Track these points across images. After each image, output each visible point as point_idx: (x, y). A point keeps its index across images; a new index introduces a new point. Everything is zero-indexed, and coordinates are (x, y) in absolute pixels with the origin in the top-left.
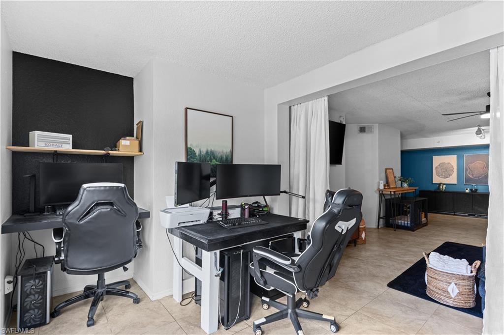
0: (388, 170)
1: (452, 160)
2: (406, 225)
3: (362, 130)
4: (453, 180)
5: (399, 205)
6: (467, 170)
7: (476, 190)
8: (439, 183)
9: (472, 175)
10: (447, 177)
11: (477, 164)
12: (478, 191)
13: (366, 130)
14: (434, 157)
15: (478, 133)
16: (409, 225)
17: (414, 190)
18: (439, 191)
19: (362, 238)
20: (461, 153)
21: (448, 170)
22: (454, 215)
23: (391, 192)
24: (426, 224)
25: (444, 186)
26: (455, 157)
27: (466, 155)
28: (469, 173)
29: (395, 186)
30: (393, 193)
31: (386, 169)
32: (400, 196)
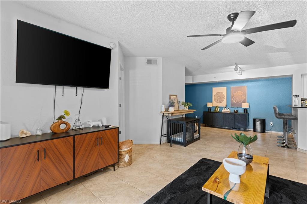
0: (171, 96)
1: (223, 90)
2: (180, 141)
3: (149, 62)
4: (223, 104)
5: (176, 124)
6: (232, 97)
7: (237, 111)
8: (216, 106)
9: (235, 101)
10: (221, 102)
11: (238, 93)
12: (238, 112)
13: (152, 62)
14: (213, 88)
15: (236, 69)
16: (182, 141)
17: (193, 112)
18: (215, 112)
19: (125, 161)
20: (229, 85)
21: (221, 97)
22: (224, 128)
23: (169, 114)
24: (199, 139)
25: (219, 108)
26: (225, 88)
27: (232, 86)
28: (234, 100)
29: (178, 109)
30: (170, 115)
31: (170, 95)
32: (184, 116)
